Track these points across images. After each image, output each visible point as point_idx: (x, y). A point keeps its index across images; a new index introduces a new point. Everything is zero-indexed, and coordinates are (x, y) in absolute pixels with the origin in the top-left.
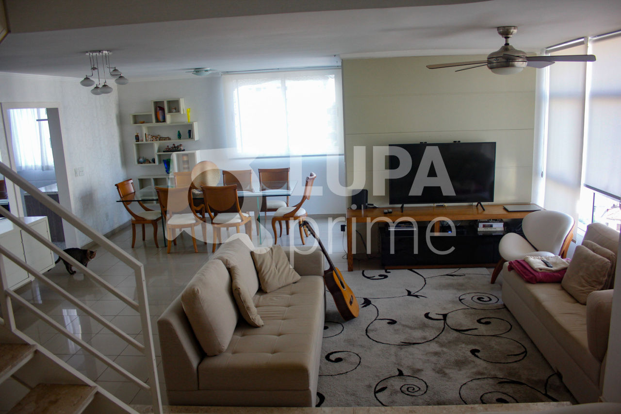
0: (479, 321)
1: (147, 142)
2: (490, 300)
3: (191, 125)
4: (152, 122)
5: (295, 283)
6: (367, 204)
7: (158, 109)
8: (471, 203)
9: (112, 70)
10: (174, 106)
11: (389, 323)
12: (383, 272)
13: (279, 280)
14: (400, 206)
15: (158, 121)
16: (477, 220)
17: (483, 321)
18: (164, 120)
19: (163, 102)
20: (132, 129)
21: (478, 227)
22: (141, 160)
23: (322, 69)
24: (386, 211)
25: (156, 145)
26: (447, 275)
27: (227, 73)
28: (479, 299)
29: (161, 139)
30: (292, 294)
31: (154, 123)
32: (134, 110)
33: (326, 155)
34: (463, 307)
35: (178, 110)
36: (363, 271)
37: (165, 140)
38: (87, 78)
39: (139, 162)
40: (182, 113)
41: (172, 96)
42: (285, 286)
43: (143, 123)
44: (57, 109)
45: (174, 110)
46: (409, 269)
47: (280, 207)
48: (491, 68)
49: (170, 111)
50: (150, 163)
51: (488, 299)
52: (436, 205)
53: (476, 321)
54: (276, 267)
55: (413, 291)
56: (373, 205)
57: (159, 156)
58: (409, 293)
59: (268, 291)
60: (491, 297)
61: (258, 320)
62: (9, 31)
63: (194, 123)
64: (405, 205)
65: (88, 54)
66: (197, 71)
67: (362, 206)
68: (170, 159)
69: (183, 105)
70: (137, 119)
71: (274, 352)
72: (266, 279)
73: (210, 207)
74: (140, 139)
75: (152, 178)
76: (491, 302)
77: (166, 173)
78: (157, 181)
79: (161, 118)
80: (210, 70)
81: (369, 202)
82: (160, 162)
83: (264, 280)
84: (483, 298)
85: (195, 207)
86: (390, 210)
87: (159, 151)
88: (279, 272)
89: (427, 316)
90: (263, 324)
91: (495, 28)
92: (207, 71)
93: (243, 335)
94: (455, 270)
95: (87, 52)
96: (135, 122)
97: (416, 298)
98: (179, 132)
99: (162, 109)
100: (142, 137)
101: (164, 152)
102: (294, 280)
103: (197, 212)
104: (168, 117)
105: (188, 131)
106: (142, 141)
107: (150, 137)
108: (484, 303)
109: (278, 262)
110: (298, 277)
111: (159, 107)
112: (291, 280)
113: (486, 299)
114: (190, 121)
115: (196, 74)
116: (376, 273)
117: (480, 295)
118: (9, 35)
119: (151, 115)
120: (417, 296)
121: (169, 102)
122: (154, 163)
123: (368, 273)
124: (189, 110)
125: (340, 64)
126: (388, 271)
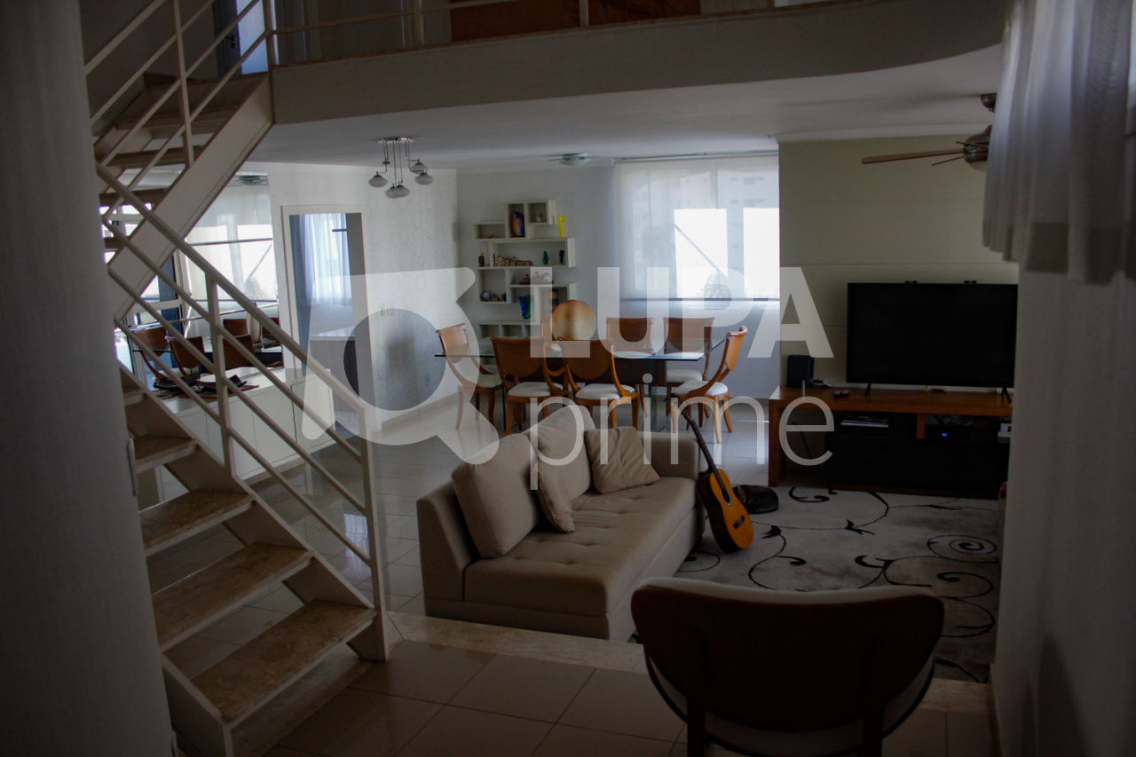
0: (941, 576)
1: (496, 268)
2: (982, 547)
3: (564, 243)
4: (504, 237)
5: (650, 485)
6: (811, 380)
7: (515, 216)
8: (993, 389)
9: (413, 164)
10: (539, 211)
11: (792, 563)
12: (824, 492)
13: (623, 476)
14: (865, 386)
15: (513, 235)
16: (998, 417)
17: (948, 576)
18: (523, 235)
19: (522, 205)
20: (475, 246)
21: (999, 430)
22: (486, 295)
23: (754, 156)
24: (838, 392)
25: (508, 273)
26: (931, 506)
27: (624, 160)
28: (962, 545)
29: (518, 263)
30: (637, 498)
31: (507, 239)
32: (478, 217)
33: (766, 300)
34: (929, 553)
35: (544, 218)
36: (793, 489)
37: (523, 265)
38: (378, 176)
39: (483, 299)
40: (551, 222)
41: (536, 197)
42: (630, 488)
43: (492, 237)
44: (360, 215)
45: (539, 219)
46: (869, 492)
47: (690, 379)
48: (969, 161)
49: (533, 220)
50: (499, 300)
51: (978, 547)
52: (930, 388)
53: (935, 575)
54: (621, 458)
55: (857, 523)
56: (821, 382)
57: (514, 290)
58: (850, 526)
59: (603, 491)
60: (985, 544)
61: (567, 522)
62: (274, 123)
63: (569, 240)
64: (874, 386)
65: (381, 142)
66: (568, 158)
67: (804, 383)
68: (529, 297)
69: (552, 211)
70: (483, 232)
71: (570, 562)
72: (602, 474)
73: (571, 372)
74: (486, 262)
75: (500, 324)
76: (981, 551)
77: (521, 317)
78: (508, 329)
79: (518, 230)
80: (587, 157)
81: (815, 377)
82: (514, 300)
83: (599, 474)
84: (970, 545)
85: (550, 371)
86: (846, 392)
87: (513, 283)
88: (624, 465)
89: (859, 560)
90: (573, 529)
91: (977, 96)
92: (583, 158)
93: (542, 540)
94: (949, 499)
95: (380, 139)
96: (480, 236)
97: (856, 533)
98: (545, 253)
99: (521, 216)
100: (488, 258)
101: (521, 283)
102: (649, 480)
103: (556, 380)
104: (529, 228)
105: (558, 252)
106: (488, 265)
107: (500, 259)
108: (970, 552)
109: (625, 451)
110: (655, 476)
111: (516, 212)
112: (641, 480)
113: (975, 546)
114: (563, 235)
115: (564, 163)
116: (811, 493)
117: (966, 540)
118: (274, 127)
119: (503, 225)
120: (859, 531)
121: (533, 206)
122: (505, 299)
123: (798, 492)
124: (561, 218)
125: (776, 147)
126: (834, 491)
